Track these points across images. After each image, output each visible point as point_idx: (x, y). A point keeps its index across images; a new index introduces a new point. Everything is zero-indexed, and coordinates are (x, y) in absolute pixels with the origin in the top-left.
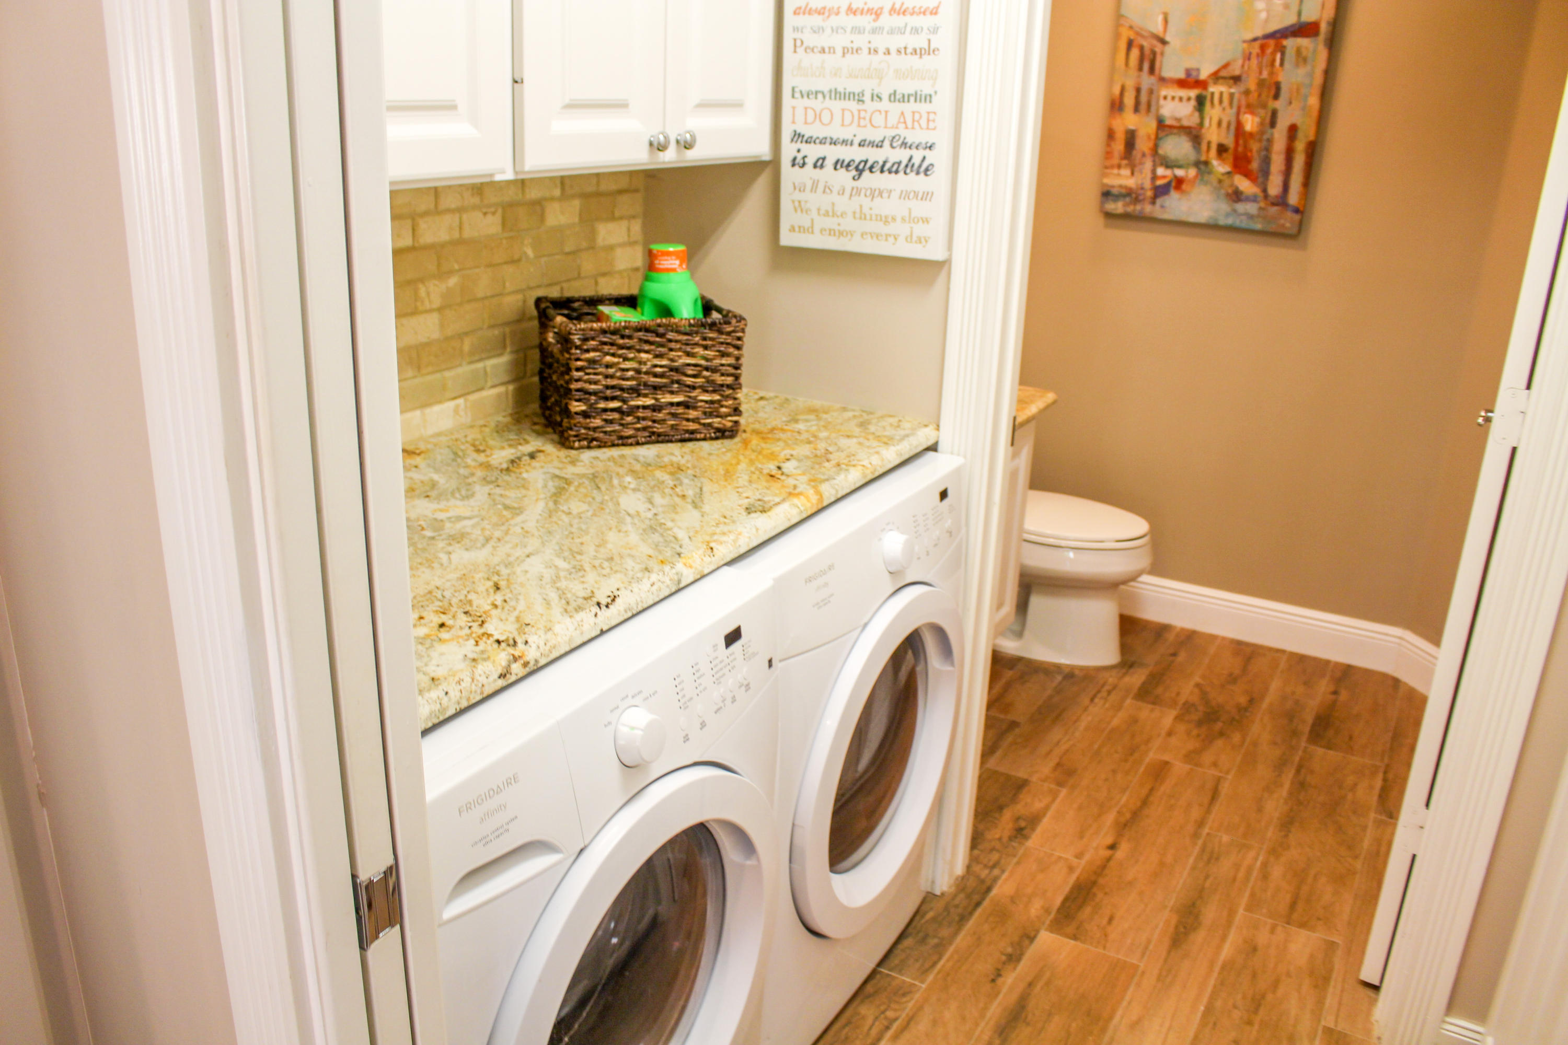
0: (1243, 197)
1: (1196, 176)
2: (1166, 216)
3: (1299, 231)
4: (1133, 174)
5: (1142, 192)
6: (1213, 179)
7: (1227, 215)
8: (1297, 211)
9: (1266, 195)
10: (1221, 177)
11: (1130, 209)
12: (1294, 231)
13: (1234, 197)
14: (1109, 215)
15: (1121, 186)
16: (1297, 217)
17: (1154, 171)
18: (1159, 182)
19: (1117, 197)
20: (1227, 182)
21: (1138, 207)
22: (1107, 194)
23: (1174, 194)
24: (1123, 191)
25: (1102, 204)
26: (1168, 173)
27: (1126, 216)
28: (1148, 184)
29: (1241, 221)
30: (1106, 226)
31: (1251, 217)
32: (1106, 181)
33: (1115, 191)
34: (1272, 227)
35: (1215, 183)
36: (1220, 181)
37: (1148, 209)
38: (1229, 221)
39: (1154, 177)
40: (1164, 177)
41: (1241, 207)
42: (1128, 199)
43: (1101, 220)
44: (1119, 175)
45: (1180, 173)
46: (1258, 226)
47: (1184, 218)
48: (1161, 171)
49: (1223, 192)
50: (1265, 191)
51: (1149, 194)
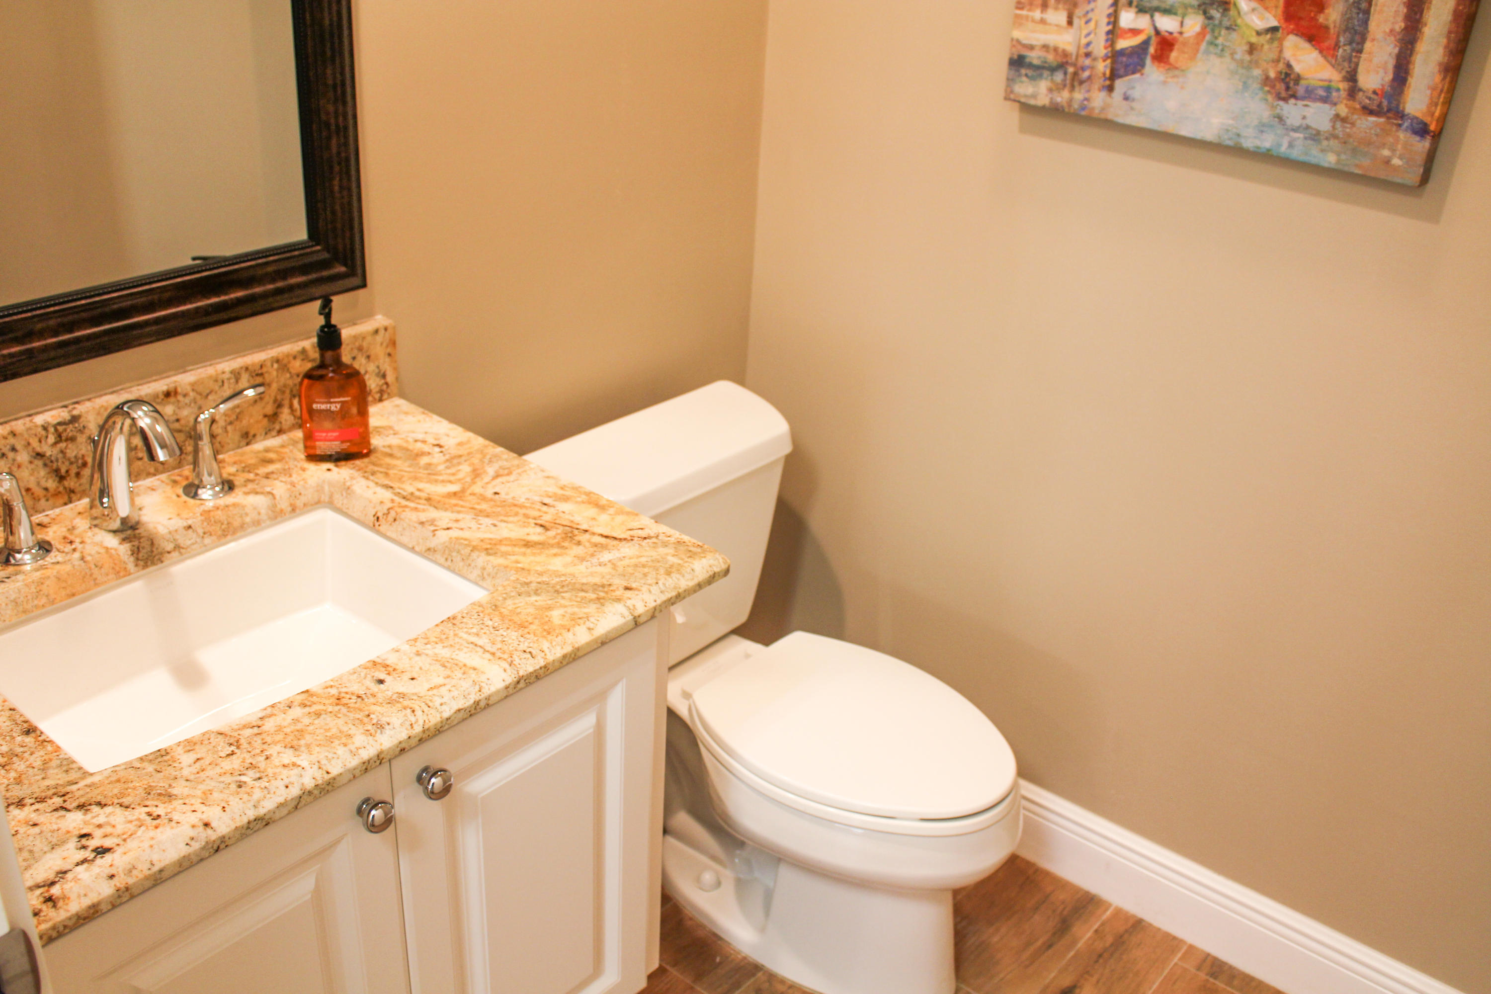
0: (1301, 90)
1: (1201, 35)
2: (1132, 120)
3: (1425, 178)
4: (1070, 23)
5: (1087, 62)
6: (1237, 43)
7: (1262, 128)
8: (1421, 130)
9: (1353, 91)
10: (1254, 39)
11: (1062, 97)
12: (1413, 177)
13: (1281, 87)
14: (1027, 108)
15: (1045, 47)
16: (1423, 146)
17: (1114, 19)
18: (1122, 44)
19: (1039, 70)
20: (1268, 52)
21: (1078, 96)
22: (1018, 63)
23: (1153, 72)
24: (1050, 58)
25: (1010, 81)
26: (1143, 22)
27: (1054, 111)
28: (1100, 48)
29: (1291, 145)
30: (1023, 130)
31: (1315, 136)
32: (1017, 34)
33: (1034, 57)
34: (1362, 164)
35: (1241, 51)
36: (1252, 49)
37: (1098, 99)
38: (1267, 142)
39: (1114, 32)
40: (1135, 32)
41: (1293, 111)
42: (1059, 77)
43: (1013, 115)
44: (1043, 21)
45: (1166, 24)
46: (1330, 160)
47: (1171, 127)
48: (1128, 18)
49: (1257, 72)
50: (1352, 77)
51: (1102, 67)
